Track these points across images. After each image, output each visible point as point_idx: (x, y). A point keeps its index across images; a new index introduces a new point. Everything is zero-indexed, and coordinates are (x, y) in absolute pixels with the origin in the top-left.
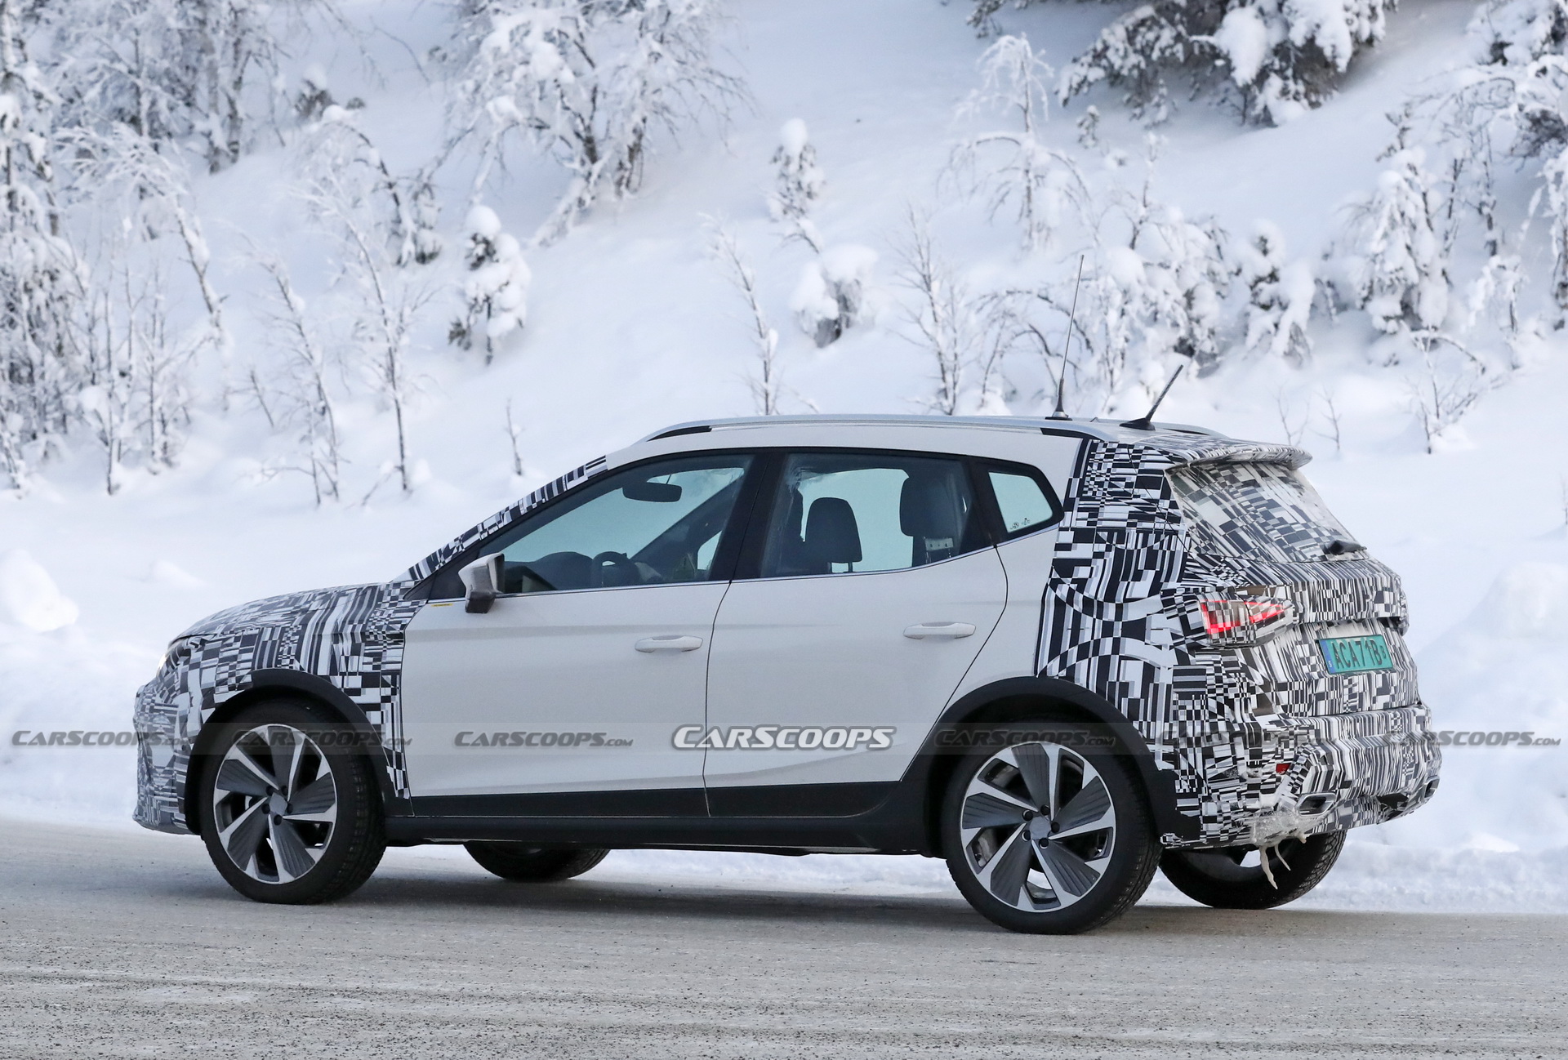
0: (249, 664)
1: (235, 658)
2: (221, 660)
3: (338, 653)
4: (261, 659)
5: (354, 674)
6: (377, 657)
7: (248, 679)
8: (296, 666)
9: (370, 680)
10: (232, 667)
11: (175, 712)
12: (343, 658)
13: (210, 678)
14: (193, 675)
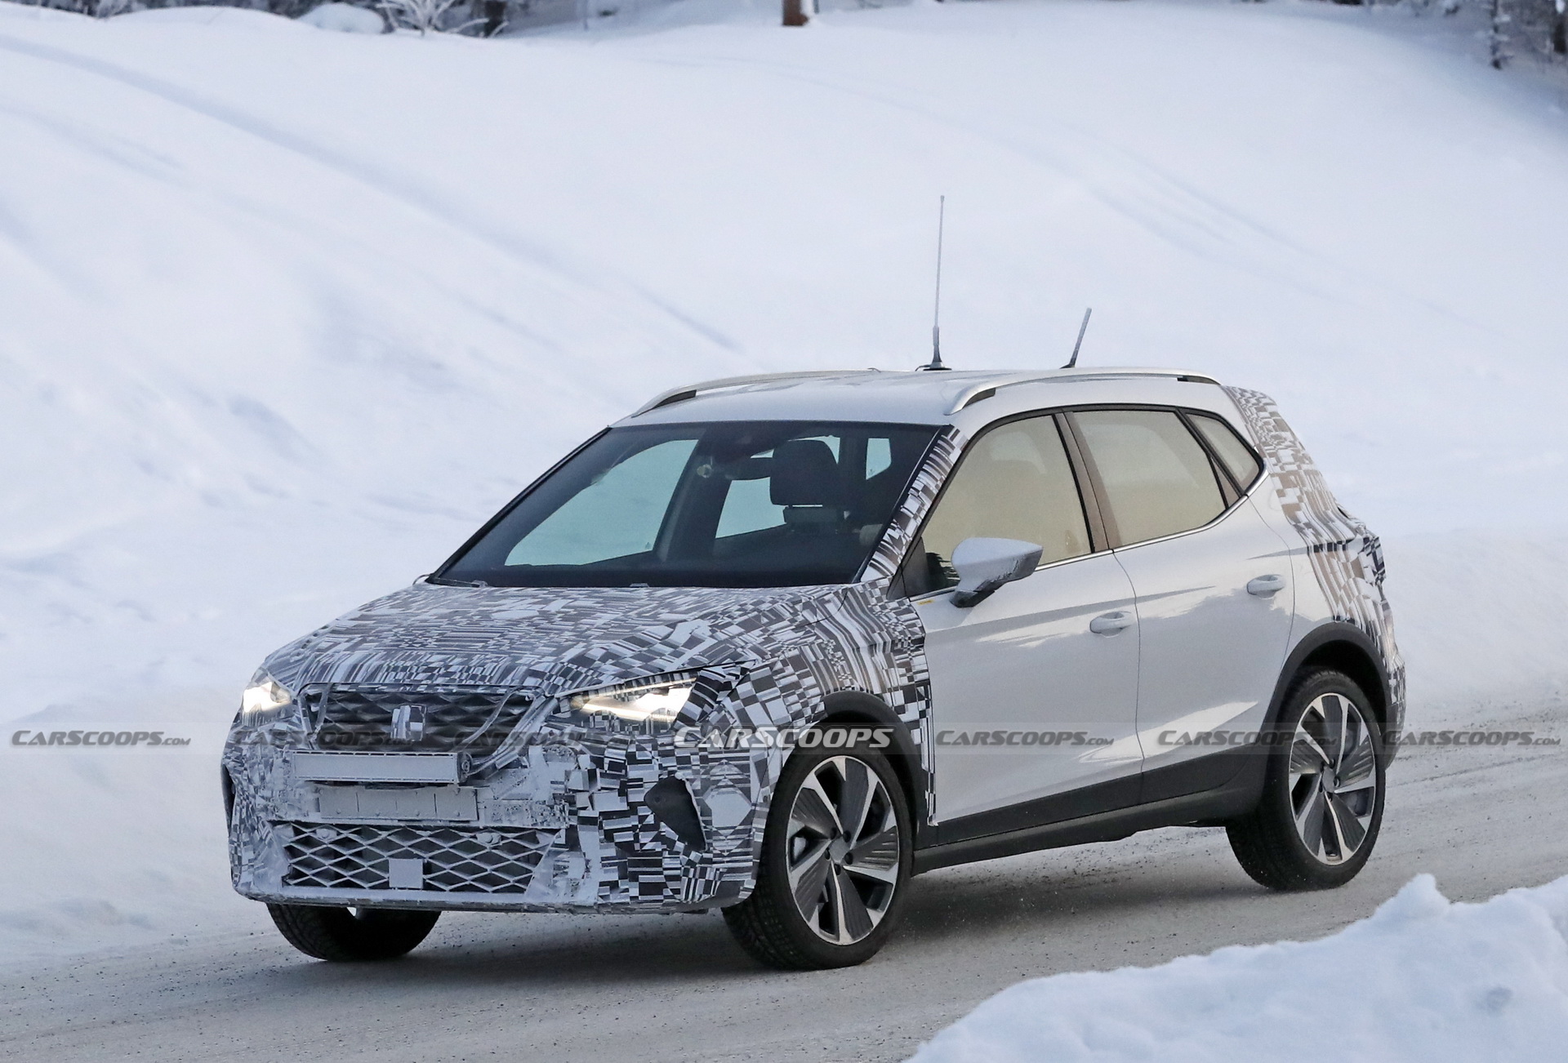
0: (817, 691)
1: (796, 685)
2: (782, 689)
3: (880, 669)
4: (826, 684)
5: (896, 689)
6: (908, 666)
7: (822, 707)
8: (857, 686)
9: (911, 694)
10: (801, 696)
11: (747, 758)
12: (884, 671)
13: (779, 710)
14: (754, 711)
